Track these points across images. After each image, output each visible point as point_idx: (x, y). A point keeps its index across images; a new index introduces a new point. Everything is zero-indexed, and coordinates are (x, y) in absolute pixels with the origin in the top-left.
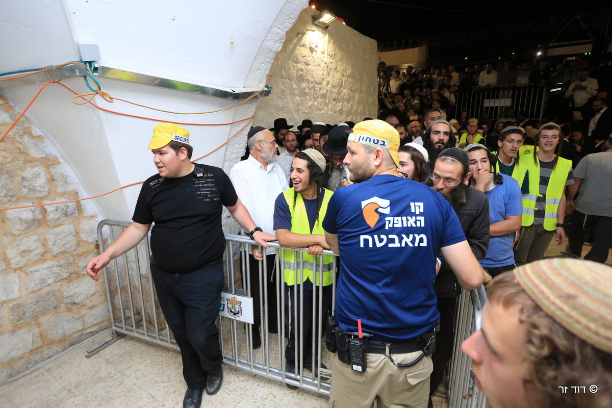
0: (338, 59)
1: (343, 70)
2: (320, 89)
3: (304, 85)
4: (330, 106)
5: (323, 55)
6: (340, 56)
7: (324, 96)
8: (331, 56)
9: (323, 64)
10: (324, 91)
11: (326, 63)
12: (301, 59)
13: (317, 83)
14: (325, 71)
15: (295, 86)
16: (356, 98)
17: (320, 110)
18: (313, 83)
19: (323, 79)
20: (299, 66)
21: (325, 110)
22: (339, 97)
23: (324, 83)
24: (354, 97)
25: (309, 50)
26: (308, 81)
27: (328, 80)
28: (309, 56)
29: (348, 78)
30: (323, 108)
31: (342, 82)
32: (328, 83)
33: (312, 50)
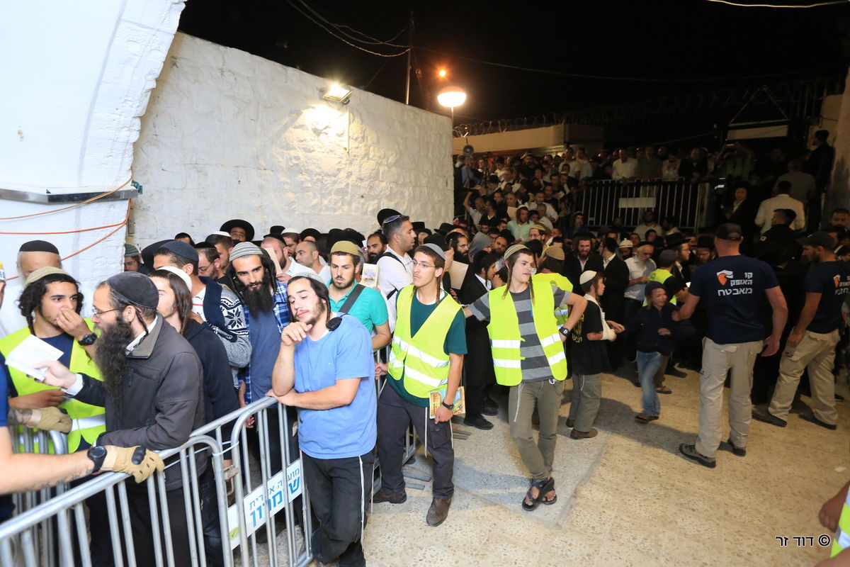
0: (370, 143)
1: (380, 157)
2: (334, 183)
3: (301, 178)
4: (354, 205)
5: (341, 138)
6: (375, 139)
7: (342, 192)
8: (356, 139)
9: (342, 150)
10: (343, 185)
11: (346, 149)
12: (296, 144)
13: (327, 175)
14: (345, 159)
15: (283, 179)
16: (407, 194)
17: (335, 210)
18: (320, 175)
19: (339, 170)
20: (293, 153)
21: (343, 211)
22: (372, 193)
23: (343, 175)
24: (402, 193)
25: (312, 132)
26: (309, 172)
27: (350, 170)
28: (312, 140)
29: (389, 168)
30: (340, 208)
31: (378, 173)
32: (350, 174)
33: (317, 132)
